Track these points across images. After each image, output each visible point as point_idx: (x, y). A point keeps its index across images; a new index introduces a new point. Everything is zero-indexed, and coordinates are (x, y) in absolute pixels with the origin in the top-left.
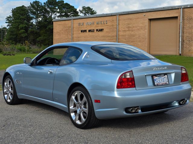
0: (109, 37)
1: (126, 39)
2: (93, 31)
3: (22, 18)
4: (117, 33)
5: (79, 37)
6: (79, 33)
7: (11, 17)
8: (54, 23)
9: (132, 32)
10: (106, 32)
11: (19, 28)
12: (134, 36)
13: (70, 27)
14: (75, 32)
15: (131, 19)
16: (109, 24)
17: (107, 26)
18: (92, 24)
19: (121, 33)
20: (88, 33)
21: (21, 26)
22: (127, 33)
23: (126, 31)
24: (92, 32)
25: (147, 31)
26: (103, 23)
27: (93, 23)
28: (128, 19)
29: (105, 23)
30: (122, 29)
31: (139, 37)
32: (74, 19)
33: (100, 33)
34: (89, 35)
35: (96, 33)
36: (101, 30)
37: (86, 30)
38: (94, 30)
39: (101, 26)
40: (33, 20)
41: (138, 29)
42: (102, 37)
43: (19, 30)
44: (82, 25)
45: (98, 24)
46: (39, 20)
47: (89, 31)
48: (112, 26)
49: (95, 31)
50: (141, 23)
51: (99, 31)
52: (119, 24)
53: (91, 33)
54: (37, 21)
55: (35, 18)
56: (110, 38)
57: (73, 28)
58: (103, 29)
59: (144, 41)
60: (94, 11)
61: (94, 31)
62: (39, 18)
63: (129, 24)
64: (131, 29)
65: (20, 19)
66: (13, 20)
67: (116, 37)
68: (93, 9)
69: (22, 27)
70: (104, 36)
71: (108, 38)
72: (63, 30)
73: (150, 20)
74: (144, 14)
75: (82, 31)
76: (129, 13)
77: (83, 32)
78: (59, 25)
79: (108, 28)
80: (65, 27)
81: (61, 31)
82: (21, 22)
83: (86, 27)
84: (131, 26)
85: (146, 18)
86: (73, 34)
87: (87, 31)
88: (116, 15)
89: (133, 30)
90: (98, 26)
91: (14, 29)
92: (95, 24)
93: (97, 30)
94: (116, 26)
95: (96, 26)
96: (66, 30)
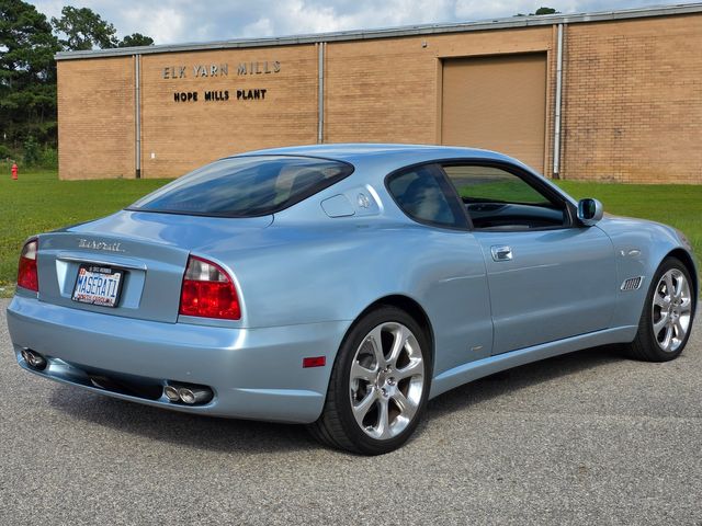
0: (287, 117)
1: (353, 127)
2: (224, 96)
4: (318, 105)
5: (164, 119)
6: (167, 104)
8: (59, 65)
9: (376, 101)
10: (278, 100)
12: (383, 114)
13: (128, 81)
14: (148, 100)
15: (372, 58)
16: (288, 72)
17: (281, 78)
18: (219, 72)
19: (334, 106)
20: (201, 105)
22: (360, 104)
23: (353, 97)
24: (217, 99)
25: (433, 97)
26: (261, 69)
27: (224, 70)
28: (362, 57)
29: (272, 69)
30: (338, 89)
31: (403, 117)
32: (143, 55)
33: (252, 104)
34: (206, 110)
35: (235, 106)
36: (256, 94)
37: (195, 94)
38: (226, 93)
39: (258, 80)
41: (401, 93)
42: (259, 116)
44: (177, 74)
45: (242, 72)
47: (209, 96)
48: (301, 79)
49: (233, 96)
50: (411, 72)
51: (250, 96)
52: (326, 74)
53: (213, 105)
56: (290, 122)
57: (141, 85)
58: (264, 91)
59: (420, 133)
60: (104, 24)
61: (227, 97)
63: (364, 75)
64: (372, 91)
67: (314, 120)
68: (102, 19)
70: (267, 116)
71: (283, 122)
72: (97, 92)
73: (444, 61)
74: (424, 40)
75: (177, 97)
76: (365, 37)
77: (184, 100)
78: (84, 73)
79: (284, 86)
80: (109, 82)
81: (90, 95)
83: (196, 84)
84: (371, 80)
85: (432, 53)
86: (141, 107)
87: (201, 97)
88: (313, 43)
89: (380, 96)
90: (243, 80)
92: (233, 72)
93: (239, 94)
94: (314, 82)
95: (235, 80)
96: (112, 92)
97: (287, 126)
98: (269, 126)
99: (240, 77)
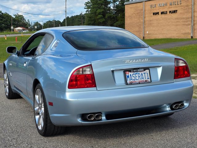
0: (183, 18)
2: (166, 13)
3: (99, 3)
4: (192, 14)
5: (150, 21)
6: (151, 16)
7: (90, 3)
10: (180, 13)
11: (97, 14)
13: (142, 10)
14: (146, 15)
16: (184, 4)
17: (181, 6)
18: (165, 5)
19: (196, 14)
20: (160, 16)
21: (99, 11)
24: (164, 14)
26: (176, 4)
29: (179, 3)
32: (145, 1)
33: (174, 15)
34: (161, 17)
35: (169, 16)
36: (175, 12)
37: (158, 13)
38: (167, 12)
39: (175, 7)
40: (111, 5)
43: (97, 16)
44: (154, 7)
45: (171, 5)
46: (116, 4)
47: (162, 13)
48: (187, 6)
49: (168, 13)
51: (173, 12)
53: (163, 16)
54: (114, 5)
55: (112, 3)
56: (184, 20)
57: (145, 11)
58: (177, 11)
61: (167, 13)
62: (117, 2)
65: (98, 4)
66: (91, 5)
67: (190, 19)
69: (100, 13)
70: (177, 18)
71: (182, 20)
72: (134, 13)
75: (154, 14)
77: (155, 15)
78: (131, 8)
79: (182, 9)
80: (137, 10)
81: (133, 14)
82: (99, 7)
83: (159, 9)
86: (145, 17)
87: (160, 13)
90: (171, 7)
91: (92, 15)
92: (168, 5)
93: (170, 12)
94: (191, 7)
95: (169, 7)
96: (138, 13)
97: (183, 22)
98: (177, 22)
99: (171, 6)
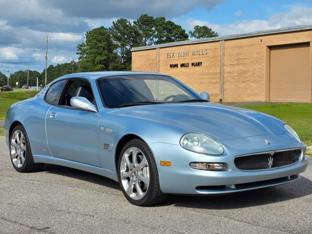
0: (210, 74)
1: (234, 79)
3: (100, 47)
4: (221, 68)
6: (168, 69)
7: (85, 45)
8: (132, 53)
9: (243, 67)
10: (206, 67)
11: (96, 63)
12: (245, 72)
13: (155, 60)
14: (161, 68)
15: (241, 47)
16: (210, 54)
17: (207, 57)
18: (186, 55)
19: (227, 69)
20: (179, 70)
21: (98, 58)
22: (236, 68)
23: (234, 65)
24: (185, 67)
25: (264, 64)
26: (201, 53)
27: (188, 54)
28: (238, 47)
29: (204, 53)
30: (228, 61)
31: (254, 74)
32: (160, 48)
33: (197, 68)
34: (181, 71)
35: (191, 69)
36: (199, 64)
37: (177, 64)
38: (188, 64)
39: (199, 58)
40: (118, 50)
41: (252, 63)
42: (200, 74)
43: (96, 65)
44: (171, 56)
45: (194, 54)
46: (126, 48)
47: (182, 65)
48: (215, 57)
49: (190, 65)
50: (256, 53)
51: (196, 65)
52: (224, 54)
53: (183, 69)
54: (123, 50)
55: (119, 47)
56: (211, 76)
57: (159, 61)
58: (201, 63)
59: (260, 81)
60: (213, 33)
61: (188, 66)
62: (126, 47)
63: (238, 54)
64: (241, 62)
65: (97, 48)
66: (87, 50)
67: (219, 75)
69: (100, 61)
70: (202, 74)
71: (208, 76)
72: (145, 64)
73: (271, 48)
74: (261, 38)
75: (171, 66)
76: (239, 37)
77: (173, 67)
78: (141, 56)
79: (208, 61)
80: (148, 60)
81: (142, 66)
82: (99, 52)
83: (178, 60)
84: (241, 57)
85: (264, 44)
86: (159, 70)
87: (179, 66)
88: (219, 41)
89: (244, 64)
91: (88, 64)
92: (190, 54)
93: (193, 64)
94: (219, 58)
95: (191, 58)
96: (149, 64)
97: (209, 78)
98: (202, 78)
99: (194, 57)
